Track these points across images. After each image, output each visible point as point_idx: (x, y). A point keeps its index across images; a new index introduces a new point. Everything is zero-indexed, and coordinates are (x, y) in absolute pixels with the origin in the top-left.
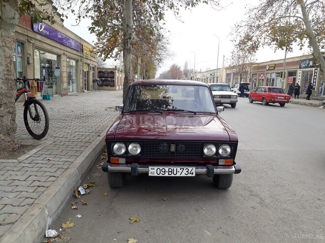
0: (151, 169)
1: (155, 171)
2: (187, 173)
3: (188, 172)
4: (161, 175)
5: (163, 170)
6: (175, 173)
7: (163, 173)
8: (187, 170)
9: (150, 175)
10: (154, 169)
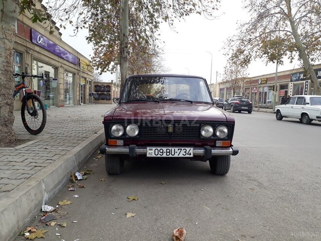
0: (149, 149)
1: (153, 151)
2: (185, 154)
3: (185, 152)
4: (159, 156)
5: (161, 151)
6: (173, 154)
7: (161, 154)
8: (185, 151)
9: (148, 156)
10: (152, 150)
